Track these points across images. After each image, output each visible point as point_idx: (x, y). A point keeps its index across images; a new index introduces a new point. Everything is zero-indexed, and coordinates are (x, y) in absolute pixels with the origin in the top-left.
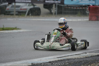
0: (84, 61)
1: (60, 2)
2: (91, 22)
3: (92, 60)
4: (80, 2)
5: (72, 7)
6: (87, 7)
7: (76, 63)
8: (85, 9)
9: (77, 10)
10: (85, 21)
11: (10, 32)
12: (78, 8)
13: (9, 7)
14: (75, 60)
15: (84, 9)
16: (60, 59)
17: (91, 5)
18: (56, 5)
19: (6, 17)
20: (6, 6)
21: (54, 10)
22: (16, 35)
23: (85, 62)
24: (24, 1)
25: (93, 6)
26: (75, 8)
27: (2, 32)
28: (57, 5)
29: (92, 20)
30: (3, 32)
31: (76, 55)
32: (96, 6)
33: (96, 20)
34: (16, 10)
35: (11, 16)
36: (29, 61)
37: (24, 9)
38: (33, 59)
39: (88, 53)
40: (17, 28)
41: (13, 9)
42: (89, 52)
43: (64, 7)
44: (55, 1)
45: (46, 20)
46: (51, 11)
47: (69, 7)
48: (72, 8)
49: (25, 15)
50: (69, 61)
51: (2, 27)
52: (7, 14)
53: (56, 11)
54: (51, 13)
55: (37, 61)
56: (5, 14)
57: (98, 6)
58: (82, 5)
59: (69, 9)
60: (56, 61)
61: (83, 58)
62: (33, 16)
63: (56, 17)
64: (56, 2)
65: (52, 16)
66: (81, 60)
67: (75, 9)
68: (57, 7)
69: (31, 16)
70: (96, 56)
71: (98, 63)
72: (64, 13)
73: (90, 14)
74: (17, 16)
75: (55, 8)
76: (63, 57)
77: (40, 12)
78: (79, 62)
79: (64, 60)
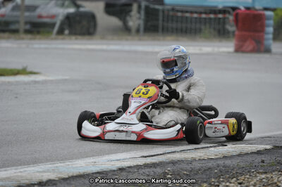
0: (218, 166)
2: (240, 55)
3: (242, 165)
5: (187, 12)
6: (229, 13)
7: (196, 174)
8: (224, 18)
9: (200, 22)
10: (224, 52)
11: (9, 82)
12: (204, 16)
14: (194, 163)
15: (220, 19)
16: (149, 160)
17: (243, 8)
18: (140, 7)
21: (135, 20)
22: (25, 89)
23: (221, 171)
25: (248, 12)
26: (195, 15)
28: (143, 7)
29: (244, 52)
31: (195, 149)
32: (256, 10)
34: (26, 17)
35: (12, 36)
36: (62, 164)
37: (47, 17)
38: (72, 159)
39: (229, 146)
40: (29, 69)
41: (18, 17)
43: (163, 11)
45: (112, 47)
46: (125, 23)
47: (178, 11)
48: (188, 15)
49: (50, 32)
50: (175, 168)
53: (141, 22)
54: (127, 30)
55: (84, 165)
57: (260, 10)
58: (216, 7)
59: (178, 17)
60: (138, 167)
61: (217, 159)
62: (73, 37)
63: (140, 40)
65: (129, 38)
66: (210, 164)
67: (196, 18)
68: (143, 12)
69: (67, 37)
70: (252, 153)
71: (258, 173)
72: (163, 29)
73: (237, 33)
74: (29, 36)
75: (138, 15)
76: (158, 155)
77: (95, 26)
78: (205, 170)
79: (161, 164)
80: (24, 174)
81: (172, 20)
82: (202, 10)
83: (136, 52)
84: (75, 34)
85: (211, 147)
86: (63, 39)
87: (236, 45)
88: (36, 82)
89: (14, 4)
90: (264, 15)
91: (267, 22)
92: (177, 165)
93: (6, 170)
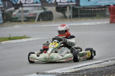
0: (105, 70)
1: (75, 3)
2: (112, 24)
4: (99, 2)
5: (89, 8)
6: (107, 7)
7: (96, 74)
8: (105, 10)
9: (95, 12)
10: (105, 23)
11: (18, 42)
12: (96, 9)
14: (95, 69)
15: (103, 10)
16: (77, 70)
17: (112, 5)
18: (70, 8)
19: (13, 24)
20: (12, 12)
21: (68, 13)
22: (25, 44)
24: (33, 5)
25: (114, 6)
26: (93, 9)
27: (8, 42)
28: (71, 7)
29: (114, 23)
30: (10, 42)
31: (96, 64)
34: (24, 15)
35: (19, 23)
37: (33, 14)
39: (109, 61)
40: (27, 36)
41: (21, 15)
43: (80, 9)
46: (65, 14)
47: (86, 8)
48: (90, 9)
49: (34, 20)
50: (87, 72)
51: (8, 36)
52: (14, 20)
53: (71, 14)
54: (65, 17)
56: (11, 21)
58: (101, 5)
59: (86, 11)
60: (72, 72)
61: (105, 67)
62: (44, 22)
63: (71, 21)
64: (71, 4)
65: (67, 20)
66: (102, 70)
67: (93, 11)
68: (71, 10)
69: (41, 22)
72: (80, 16)
73: (110, 15)
74: (26, 23)
75: (70, 11)
76: (80, 67)
77: (52, 17)
78: (100, 72)
79: (82, 71)
81: (84, 12)
82: (96, 7)
84: (44, 20)
86: (40, 23)
87: (110, 20)
88: (29, 41)
89: (19, 10)
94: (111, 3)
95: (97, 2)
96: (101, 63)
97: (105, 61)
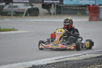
0: (83, 62)
1: (59, 2)
3: (91, 62)
4: (80, 2)
6: (87, 7)
7: (75, 65)
8: (85, 9)
10: (85, 21)
11: (7, 34)
12: (77, 8)
13: (6, 8)
14: (74, 61)
15: (83, 9)
16: (58, 61)
17: (91, 5)
18: (54, 5)
19: (3, 18)
20: (3, 7)
21: (53, 10)
22: (13, 36)
23: (84, 64)
24: (22, 1)
25: (93, 6)
26: (75, 8)
28: (56, 5)
29: (92, 21)
31: (75, 56)
32: (96, 5)
33: (96, 20)
34: (14, 10)
35: (9, 17)
36: (26, 63)
37: (22, 10)
38: (30, 61)
39: (87, 55)
40: (15, 29)
41: (10, 10)
42: (88, 53)
43: (63, 7)
44: (54, 1)
45: (45, 20)
46: (49, 11)
47: (68, 7)
48: (72, 8)
52: (4, 14)
53: (55, 11)
54: (50, 14)
56: (2, 15)
57: (98, 5)
58: (82, 5)
59: (68, 9)
60: (54, 63)
61: (82, 60)
62: (31, 17)
63: (55, 17)
65: (51, 16)
66: (80, 62)
67: (75, 9)
68: (55, 7)
70: (95, 57)
71: (97, 64)
72: (63, 13)
73: (89, 14)
74: (15, 17)
75: (54, 8)
76: (61, 59)
78: (78, 64)
79: (62, 62)
80: (13, 67)
81: (66, 10)
82: (77, 6)
83: (53, 22)
84: (31, 16)
85: (80, 55)
86: (27, 18)
87: (89, 18)
88: (17, 33)
89: (9, 5)
90: (99, 7)
91: (100, 10)
92: (68, 62)
93: (6, 66)
94: (91, 3)
95: (78, 1)
96: (79, 56)
97: (83, 54)
